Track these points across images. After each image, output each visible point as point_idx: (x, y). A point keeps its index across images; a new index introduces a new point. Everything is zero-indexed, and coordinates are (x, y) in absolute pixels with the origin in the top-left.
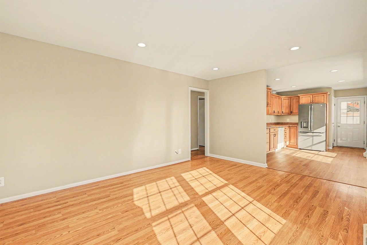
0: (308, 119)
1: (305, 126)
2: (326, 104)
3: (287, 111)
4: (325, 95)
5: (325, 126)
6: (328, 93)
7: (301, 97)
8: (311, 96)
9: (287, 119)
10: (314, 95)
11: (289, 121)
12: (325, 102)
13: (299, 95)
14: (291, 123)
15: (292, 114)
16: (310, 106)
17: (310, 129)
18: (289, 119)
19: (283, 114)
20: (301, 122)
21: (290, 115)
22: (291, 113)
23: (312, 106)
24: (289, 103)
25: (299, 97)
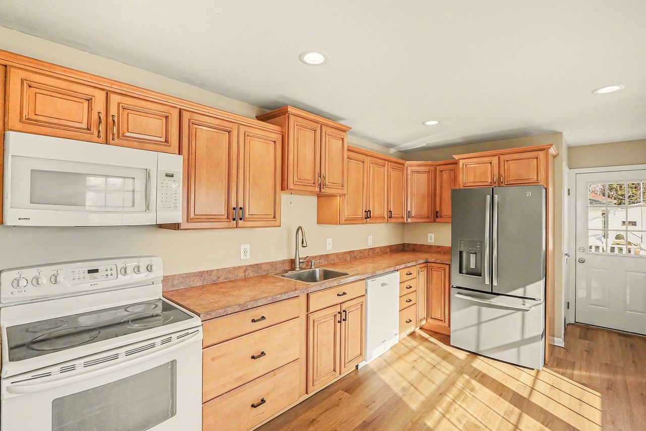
0: (482, 243)
1: (473, 266)
2: (544, 190)
3: (425, 211)
4: (541, 155)
5: (542, 282)
6: (552, 151)
7: (461, 162)
8: (495, 160)
9: (429, 235)
10: (502, 158)
11: (433, 241)
12: (542, 183)
13: (456, 157)
14: (439, 247)
15: (438, 220)
16: (488, 197)
17: (487, 282)
18: (433, 235)
19: (409, 220)
20: (461, 253)
21: (435, 223)
22: (435, 216)
23: (496, 196)
24: (428, 181)
25: (456, 163)
